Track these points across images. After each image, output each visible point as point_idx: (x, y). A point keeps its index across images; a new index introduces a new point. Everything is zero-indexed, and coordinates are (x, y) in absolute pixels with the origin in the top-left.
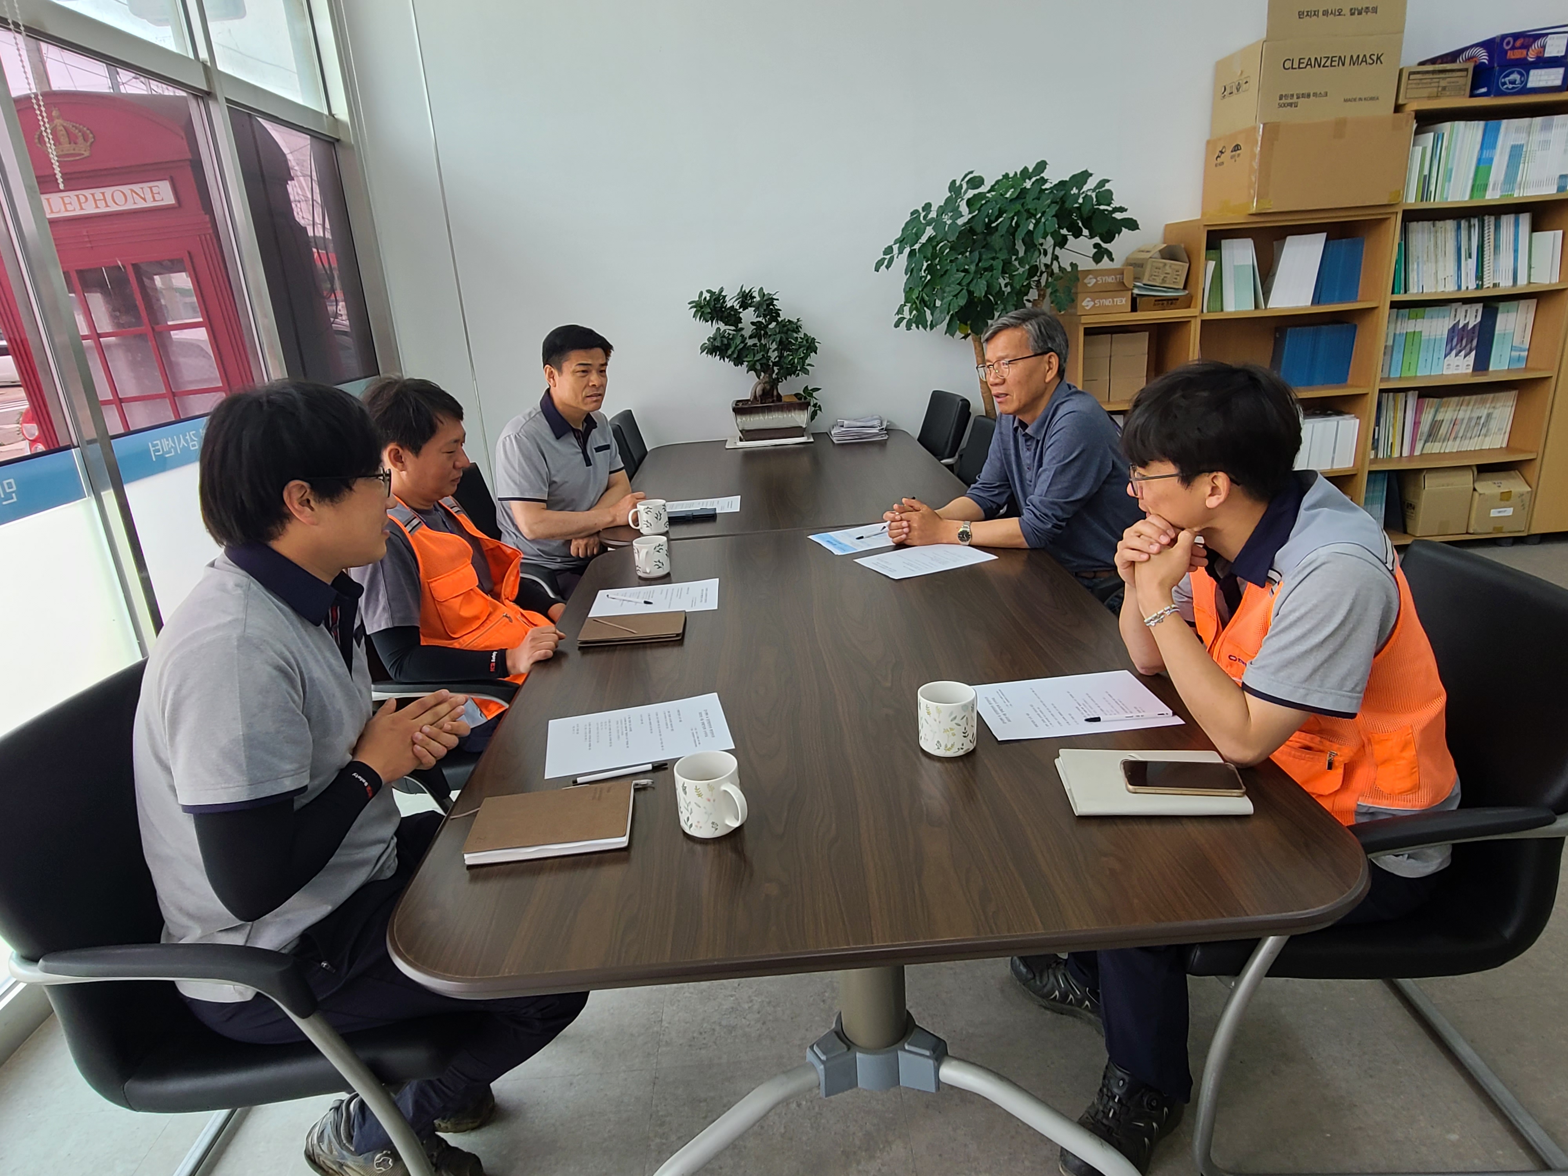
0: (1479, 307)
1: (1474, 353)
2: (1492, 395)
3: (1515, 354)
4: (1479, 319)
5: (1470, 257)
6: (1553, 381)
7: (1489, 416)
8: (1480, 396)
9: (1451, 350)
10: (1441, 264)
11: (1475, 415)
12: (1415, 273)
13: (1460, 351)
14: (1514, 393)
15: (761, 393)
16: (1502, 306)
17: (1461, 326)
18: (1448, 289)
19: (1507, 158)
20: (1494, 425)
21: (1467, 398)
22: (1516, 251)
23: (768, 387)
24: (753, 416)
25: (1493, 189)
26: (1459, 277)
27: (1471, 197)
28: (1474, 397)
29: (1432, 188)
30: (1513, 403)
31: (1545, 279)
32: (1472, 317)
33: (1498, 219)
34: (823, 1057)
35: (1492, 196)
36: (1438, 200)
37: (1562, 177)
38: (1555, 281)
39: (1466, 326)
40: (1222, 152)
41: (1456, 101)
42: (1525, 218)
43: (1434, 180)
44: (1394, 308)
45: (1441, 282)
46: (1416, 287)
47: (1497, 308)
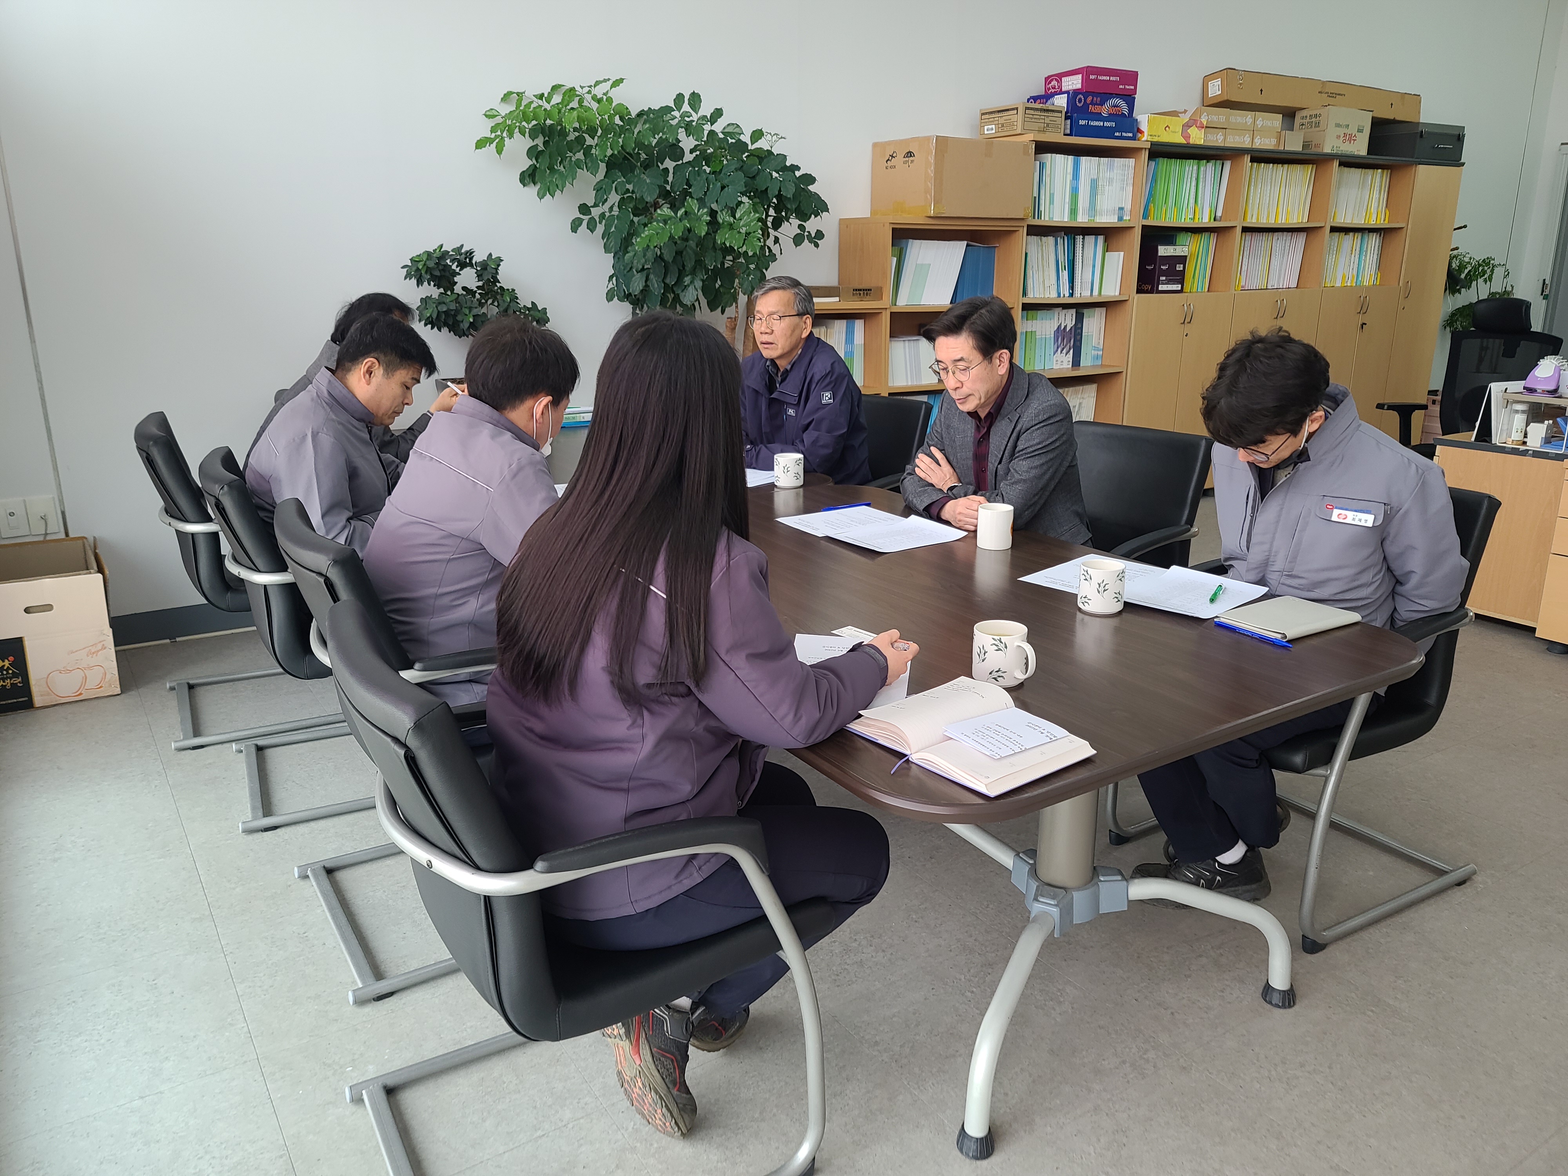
0: (1073, 311)
1: (1072, 351)
2: (1081, 387)
3: (1094, 353)
4: (1074, 323)
5: (1065, 270)
6: (1124, 373)
7: (1080, 404)
8: (1075, 389)
9: (1058, 348)
10: (1046, 273)
12: (1031, 280)
13: (1063, 349)
14: (1094, 387)
16: (1086, 312)
17: (1062, 328)
18: (1050, 296)
19: (1088, 188)
22: (1094, 266)
25: (1081, 214)
26: (1058, 286)
27: (1067, 219)
28: (1071, 389)
29: (1042, 208)
30: (1094, 394)
31: (1111, 290)
32: (1068, 319)
33: (1083, 239)
34: (1053, 903)
35: (1082, 220)
36: (1047, 219)
37: (1121, 209)
38: (1117, 293)
39: (1065, 327)
40: (892, 156)
41: (1058, 137)
42: (1101, 239)
43: (1042, 202)
44: (1023, 309)
45: (1047, 290)
46: (1033, 292)
47: (1084, 314)
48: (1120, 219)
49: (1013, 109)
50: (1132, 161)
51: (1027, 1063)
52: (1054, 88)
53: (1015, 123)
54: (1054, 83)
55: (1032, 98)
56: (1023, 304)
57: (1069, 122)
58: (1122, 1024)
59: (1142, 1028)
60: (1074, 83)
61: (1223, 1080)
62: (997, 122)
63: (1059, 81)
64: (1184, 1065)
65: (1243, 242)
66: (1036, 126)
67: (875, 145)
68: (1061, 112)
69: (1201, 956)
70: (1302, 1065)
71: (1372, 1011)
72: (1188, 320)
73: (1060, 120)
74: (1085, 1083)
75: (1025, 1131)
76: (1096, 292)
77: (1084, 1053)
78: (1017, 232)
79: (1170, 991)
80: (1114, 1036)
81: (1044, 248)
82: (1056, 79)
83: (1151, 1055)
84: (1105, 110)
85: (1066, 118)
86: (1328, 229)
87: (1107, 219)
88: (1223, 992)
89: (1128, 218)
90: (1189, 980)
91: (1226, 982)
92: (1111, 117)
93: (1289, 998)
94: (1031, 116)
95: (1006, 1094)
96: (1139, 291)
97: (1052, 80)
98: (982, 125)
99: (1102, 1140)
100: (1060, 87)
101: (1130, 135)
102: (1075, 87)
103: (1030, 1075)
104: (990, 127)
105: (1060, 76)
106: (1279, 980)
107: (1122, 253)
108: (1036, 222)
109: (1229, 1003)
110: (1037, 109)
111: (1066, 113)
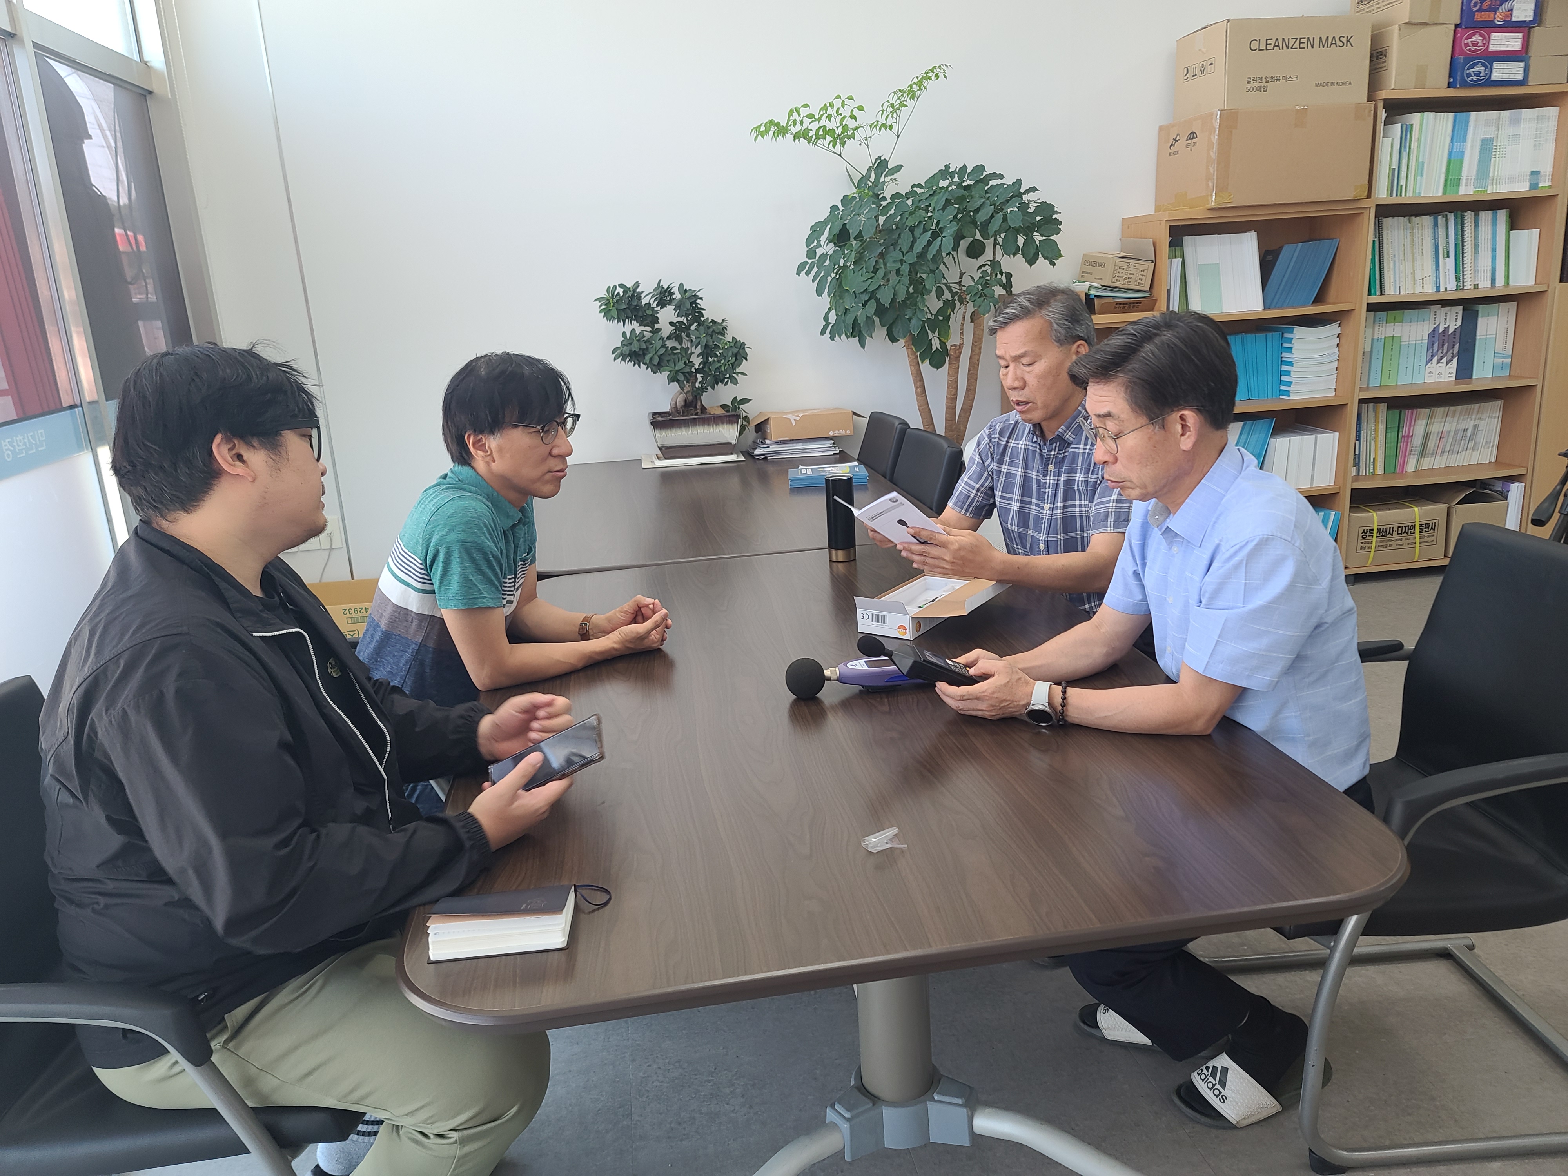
0: (1459, 309)
1: (1455, 360)
2: (1477, 406)
3: (1499, 361)
4: (1459, 323)
5: (1448, 256)
6: (1539, 388)
7: (1475, 426)
8: (1465, 407)
9: (1432, 356)
10: (1418, 263)
11: (1462, 426)
12: (1391, 272)
13: (1442, 358)
14: (1499, 403)
15: (683, 403)
16: (1481, 308)
17: (1441, 330)
18: (1425, 290)
19: (1478, 151)
20: (1481, 438)
21: (1452, 408)
22: (1494, 250)
23: (691, 398)
24: (674, 430)
25: (1466, 185)
27: (1445, 193)
28: (1460, 407)
29: (1403, 182)
30: (1498, 413)
31: (1522, 279)
32: (1452, 320)
33: (1476, 216)
35: (1467, 191)
36: (1414, 195)
37: (1535, 173)
38: (1532, 282)
39: (1446, 330)
41: (1429, 91)
42: (1502, 215)
43: (1404, 175)
44: (1367, 311)
45: (1419, 283)
46: (1392, 288)
47: (1478, 311)
48: (1534, 186)
50: (1554, 110)
56: (1368, 303)
76: (1500, 282)
78: (1360, 217)
81: (1413, 230)
87: (1519, 187)
89: (1548, 184)
107: (1537, 231)
108: (1395, 200)
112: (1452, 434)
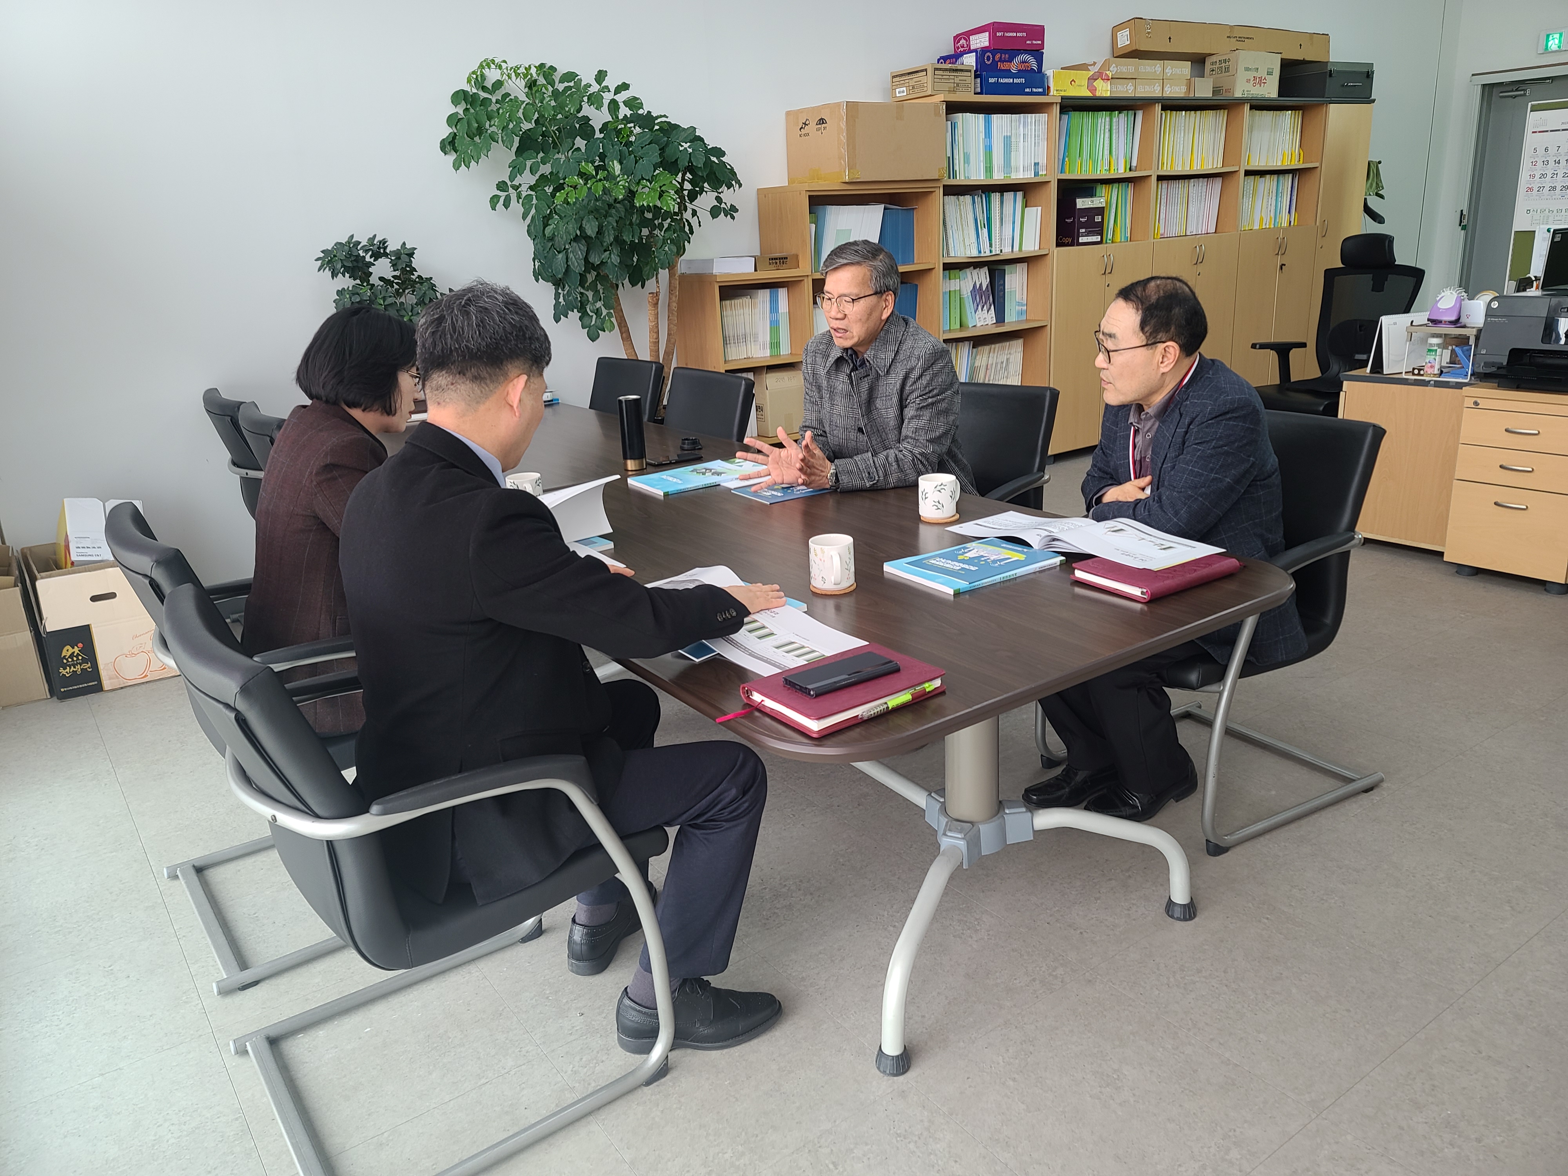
0: (990, 269)
1: (994, 307)
2: (1008, 343)
3: (1018, 308)
5: (983, 227)
6: (1049, 327)
7: (1008, 360)
8: (1000, 345)
9: (980, 304)
10: (965, 232)
11: (999, 361)
12: (952, 239)
13: (984, 306)
14: (1020, 342)
16: (1007, 268)
17: (979, 286)
18: (971, 254)
19: (1001, 147)
20: (1011, 368)
21: (993, 346)
22: (1013, 223)
25: (997, 172)
26: (979, 243)
27: (982, 177)
28: (997, 345)
29: (957, 168)
30: (1020, 349)
31: (1031, 246)
32: (983, 278)
33: (1001, 196)
34: (960, 836)
35: (999, 177)
36: (963, 178)
37: (1036, 164)
38: (1037, 248)
40: (805, 124)
41: (969, 96)
42: (1019, 195)
43: (956, 162)
44: (944, 270)
45: (968, 248)
46: (953, 252)
47: (1005, 270)
48: (1036, 174)
49: (922, 71)
50: (1043, 117)
51: (944, 987)
52: (963, 47)
53: (926, 85)
54: (963, 42)
55: (942, 58)
56: (944, 264)
57: (979, 80)
58: (1034, 946)
59: (1052, 948)
60: (981, 41)
61: (1124, 989)
62: (908, 85)
63: (968, 40)
64: (1090, 979)
65: (1160, 190)
66: (946, 87)
67: (788, 113)
68: (970, 71)
69: (1110, 880)
70: (1199, 971)
71: (1267, 919)
72: (1108, 271)
73: (970, 78)
74: (997, 1001)
75: (940, 1047)
76: (1016, 248)
77: (998, 974)
78: (934, 194)
79: (1081, 913)
80: (1026, 957)
81: (962, 207)
82: (965, 39)
83: (1060, 971)
84: (1014, 67)
85: (976, 77)
86: (1242, 173)
87: (1022, 175)
88: (1128, 910)
89: (1044, 173)
90: (1098, 901)
91: (1132, 901)
92: (1020, 73)
93: (1190, 911)
94: (940, 77)
95: (923, 1017)
96: (1059, 244)
97: (960, 39)
98: (894, 87)
99: (1011, 1051)
100: (969, 45)
101: (1040, 90)
102: (983, 45)
103: (947, 998)
104: (901, 89)
105: (968, 34)
106: (1180, 895)
107: (1040, 208)
109: (1134, 920)
110: (946, 70)
111: (976, 71)
112: (994, 366)
